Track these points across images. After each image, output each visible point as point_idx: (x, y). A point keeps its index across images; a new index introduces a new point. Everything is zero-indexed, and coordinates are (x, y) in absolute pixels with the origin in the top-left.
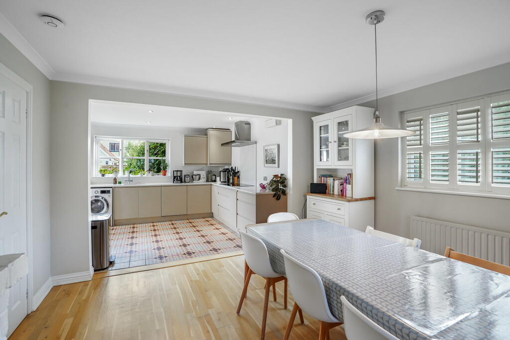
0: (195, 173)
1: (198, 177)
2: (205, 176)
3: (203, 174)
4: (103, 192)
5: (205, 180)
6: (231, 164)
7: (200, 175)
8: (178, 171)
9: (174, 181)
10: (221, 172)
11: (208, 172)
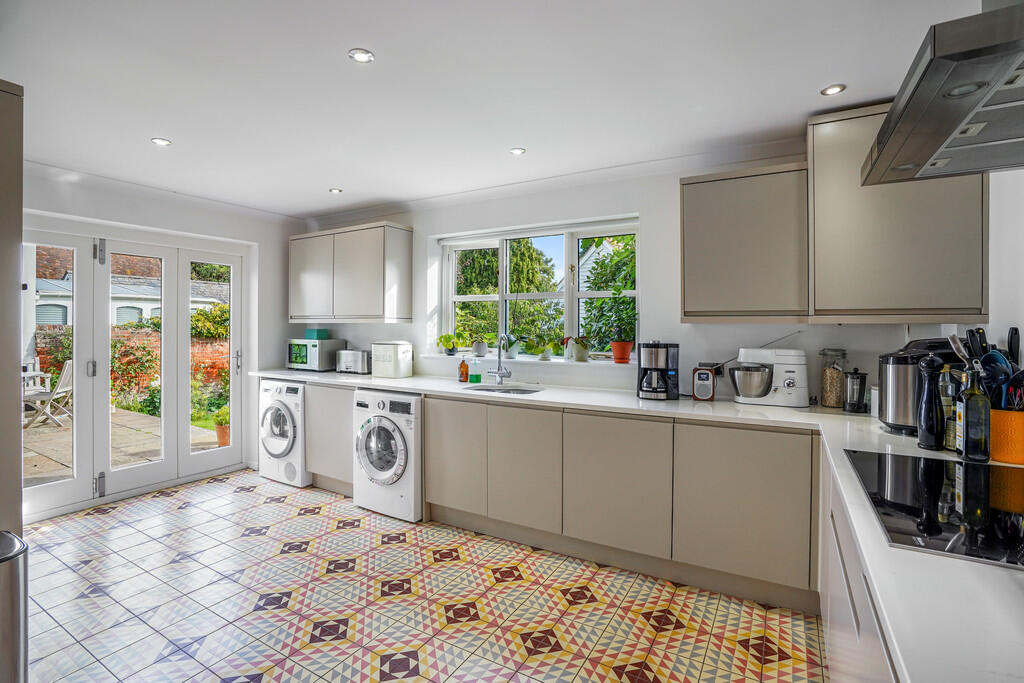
0: (746, 356)
1: (757, 378)
2: (800, 378)
3: (788, 363)
4: (395, 407)
5: (800, 394)
6: (981, 312)
7: (771, 367)
8: (656, 346)
9: (640, 388)
10: (884, 360)
11: (823, 353)
